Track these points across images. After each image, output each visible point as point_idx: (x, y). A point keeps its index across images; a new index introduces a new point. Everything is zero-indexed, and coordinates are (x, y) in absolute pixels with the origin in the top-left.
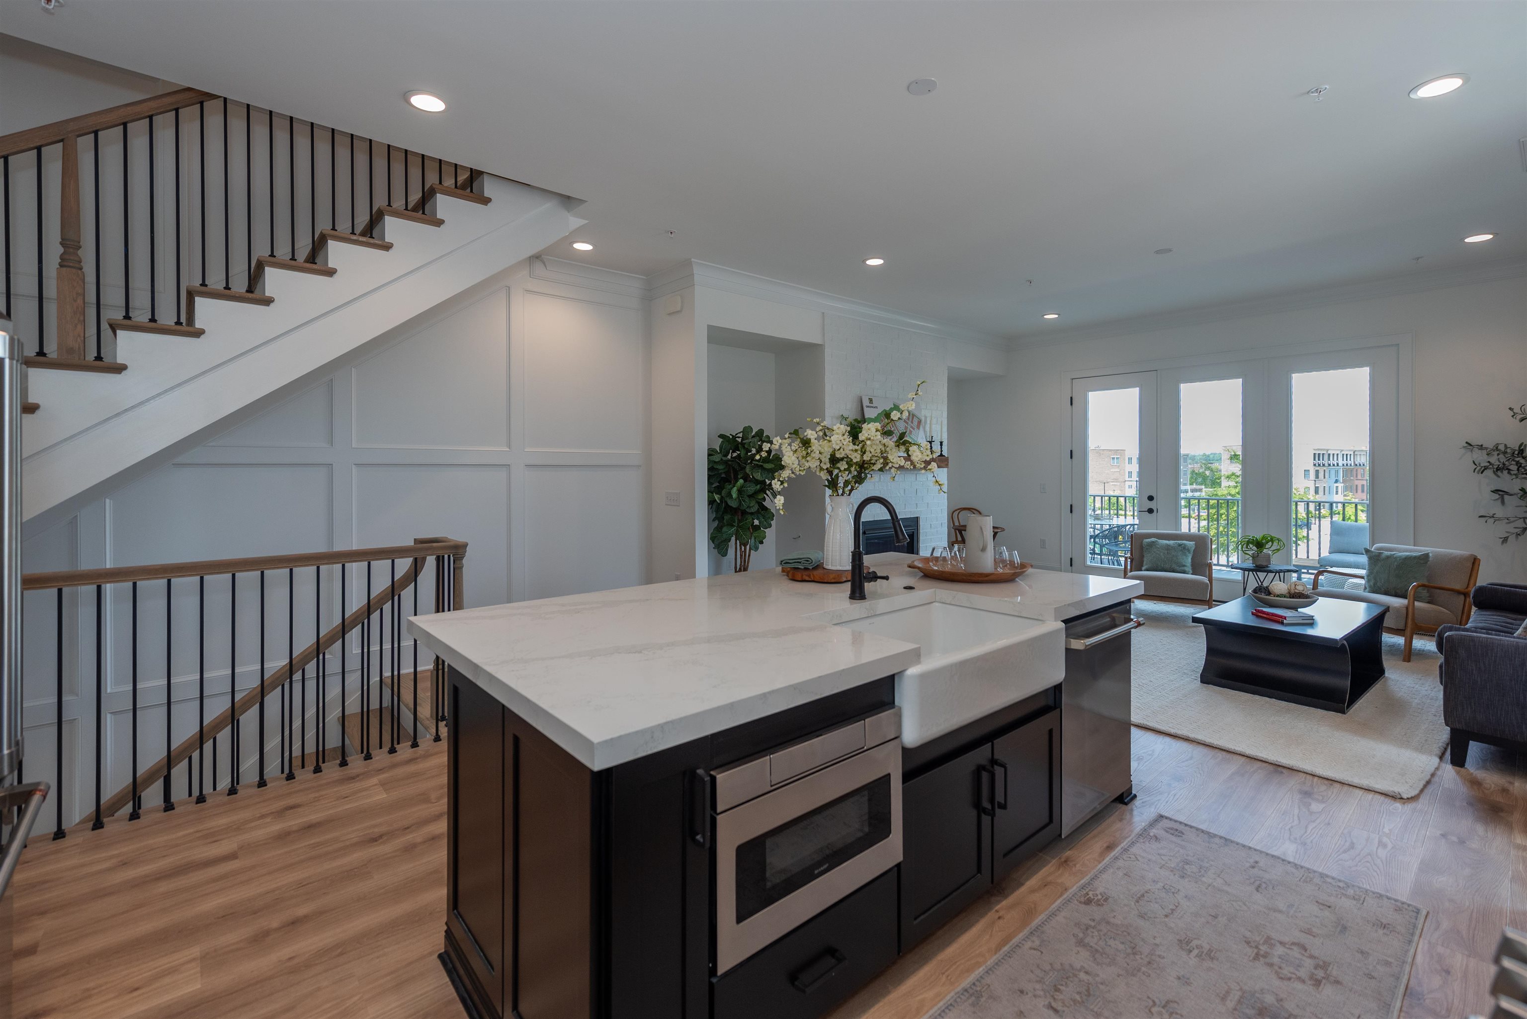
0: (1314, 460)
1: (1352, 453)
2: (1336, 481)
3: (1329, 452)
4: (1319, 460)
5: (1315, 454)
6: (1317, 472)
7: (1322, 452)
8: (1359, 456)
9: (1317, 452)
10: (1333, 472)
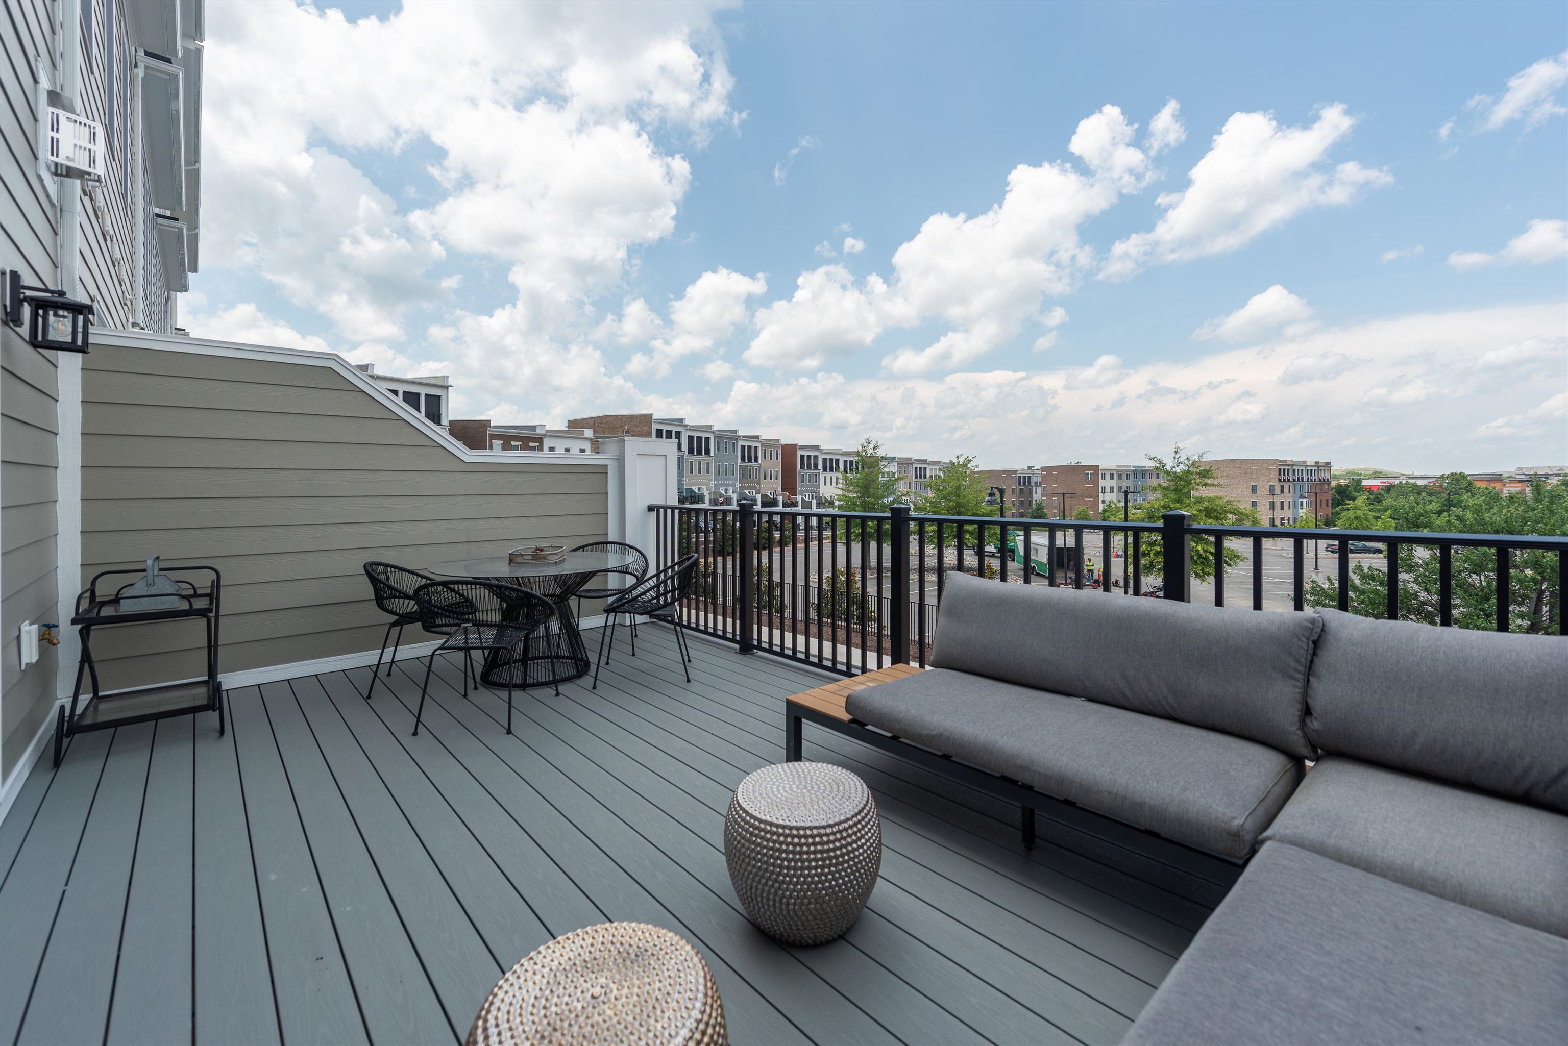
0: (1280, 475)
1: (1316, 468)
2: (1302, 496)
3: (1294, 468)
4: (1284, 475)
5: (1280, 469)
6: (1282, 487)
7: (1287, 468)
8: (1323, 472)
9: (1282, 468)
10: (1298, 487)
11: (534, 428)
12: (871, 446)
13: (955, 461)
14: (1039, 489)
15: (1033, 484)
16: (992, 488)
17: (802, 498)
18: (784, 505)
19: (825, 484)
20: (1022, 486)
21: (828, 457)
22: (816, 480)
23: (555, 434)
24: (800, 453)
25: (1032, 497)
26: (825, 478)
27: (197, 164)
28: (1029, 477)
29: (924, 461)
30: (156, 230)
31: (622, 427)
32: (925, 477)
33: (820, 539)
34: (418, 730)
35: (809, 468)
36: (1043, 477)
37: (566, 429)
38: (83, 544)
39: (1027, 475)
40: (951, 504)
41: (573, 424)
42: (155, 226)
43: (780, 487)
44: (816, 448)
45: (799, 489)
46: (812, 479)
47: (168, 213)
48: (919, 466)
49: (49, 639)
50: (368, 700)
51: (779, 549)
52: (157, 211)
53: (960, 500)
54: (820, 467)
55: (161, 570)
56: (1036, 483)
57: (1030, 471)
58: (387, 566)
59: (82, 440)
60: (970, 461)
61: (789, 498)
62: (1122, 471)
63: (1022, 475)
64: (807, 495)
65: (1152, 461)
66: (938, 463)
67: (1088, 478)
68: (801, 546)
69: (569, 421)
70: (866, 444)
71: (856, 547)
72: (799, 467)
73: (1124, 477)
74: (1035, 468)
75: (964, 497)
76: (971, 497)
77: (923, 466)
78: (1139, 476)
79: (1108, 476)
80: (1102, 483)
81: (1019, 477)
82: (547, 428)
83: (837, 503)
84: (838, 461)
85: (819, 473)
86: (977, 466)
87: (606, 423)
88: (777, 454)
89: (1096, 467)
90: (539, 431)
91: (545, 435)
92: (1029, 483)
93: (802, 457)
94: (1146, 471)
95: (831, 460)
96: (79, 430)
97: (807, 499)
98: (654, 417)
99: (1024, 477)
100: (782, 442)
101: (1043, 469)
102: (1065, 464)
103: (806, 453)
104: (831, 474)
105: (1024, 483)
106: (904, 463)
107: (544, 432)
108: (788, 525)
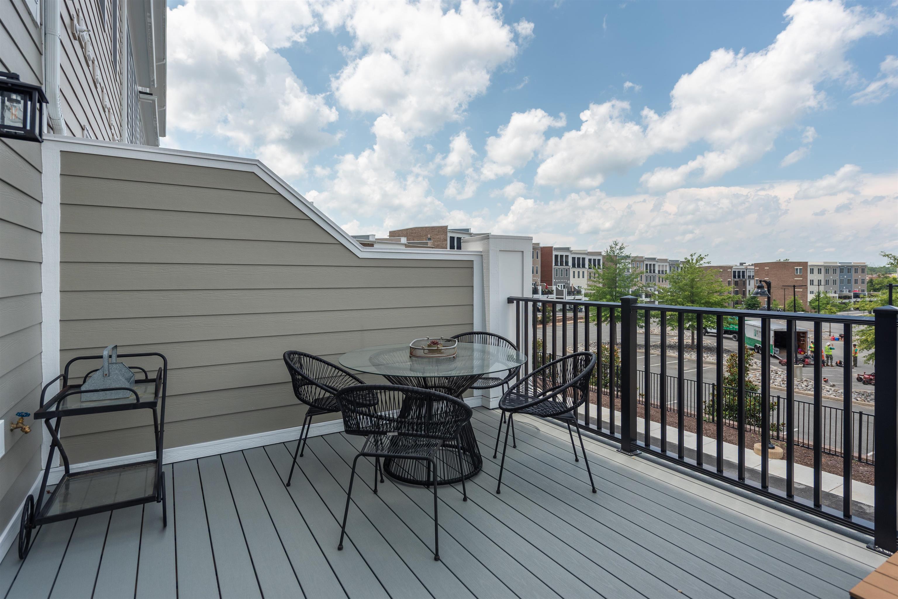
11: (368, 236)
12: (618, 247)
13: (689, 258)
14: (752, 282)
15: (746, 277)
16: (761, 281)
17: (556, 288)
18: (543, 293)
19: (574, 277)
20: (737, 279)
21: (576, 256)
22: (567, 274)
23: (381, 241)
24: (554, 253)
25: (746, 288)
26: (574, 272)
27: (165, 60)
28: (743, 272)
29: (654, 259)
30: (139, 103)
31: (427, 235)
32: (654, 272)
33: (575, 319)
34: (343, 544)
35: (562, 264)
36: (756, 272)
37: (388, 237)
38: (62, 331)
39: (741, 270)
40: (686, 293)
41: (392, 234)
42: (138, 99)
43: (539, 279)
44: (567, 249)
45: (554, 280)
46: (564, 273)
47: (148, 90)
48: (649, 263)
49: (22, 428)
50: (287, 488)
51: (541, 326)
52: (140, 89)
53: (694, 290)
54: (570, 263)
55: (119, 356)
56: (749, 277)
57: (742, 267)
58: (300, 354)
59: (61, 238)
60: (702, 259)
61: (547, 288)
62: (830, 267)
63: (737, 270)
64: (560, 285)
65: (887, 257)
66: (665, 261)
67: (797, 272)
68: (559, 325)
69: (390, 232)
70: (614, 246)
71: (606, 327)
72: (554, 264)
73: (831, 271)
74: (747, 264)
75: (697, 288)
76: (704, 288)
77: (652, 263)
78: (845, 271)
79: (816, 271)
80: (810, 277)
81: (735, 272)
82: (376, 237)
83: (583, 292)
84: (584, 259)
85: (569, 269)
86: (709, 263)
87: (415, 233)
88: (537, 254)
89: (805, 264)
90: (371, 239)
91: (375, 242)
92: (743, 276)
93: (556, 256)
94: (852, 266)
95: (579, 259)
96: (58, 229)
97: (560, 289)
98: (449, 228)
99: (739, 272)
100: (542, 245)
101: (756, 265)
102: (774, 260)
103: (559, 253)
104: (579, 270)
105: (739, 277)
106: (637, 261)
107: (374, 240)
108: (549, 308)
